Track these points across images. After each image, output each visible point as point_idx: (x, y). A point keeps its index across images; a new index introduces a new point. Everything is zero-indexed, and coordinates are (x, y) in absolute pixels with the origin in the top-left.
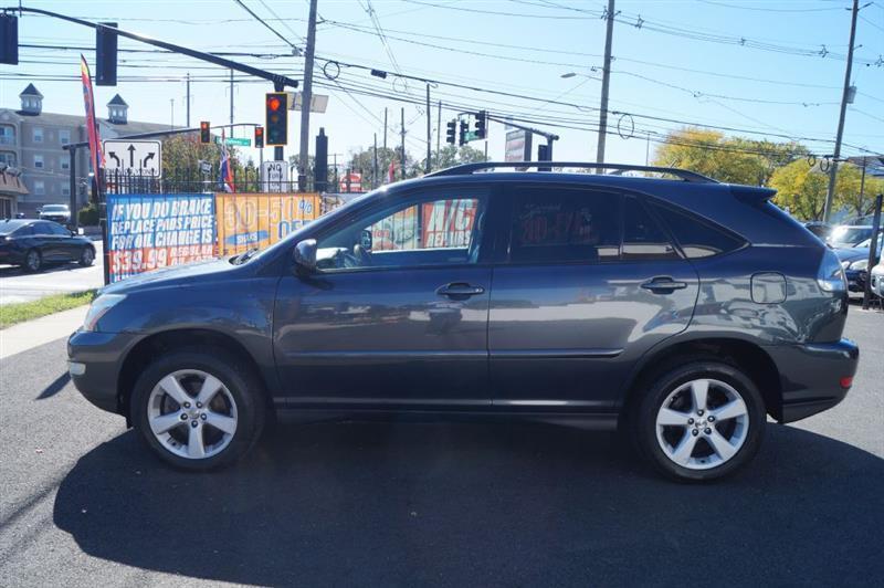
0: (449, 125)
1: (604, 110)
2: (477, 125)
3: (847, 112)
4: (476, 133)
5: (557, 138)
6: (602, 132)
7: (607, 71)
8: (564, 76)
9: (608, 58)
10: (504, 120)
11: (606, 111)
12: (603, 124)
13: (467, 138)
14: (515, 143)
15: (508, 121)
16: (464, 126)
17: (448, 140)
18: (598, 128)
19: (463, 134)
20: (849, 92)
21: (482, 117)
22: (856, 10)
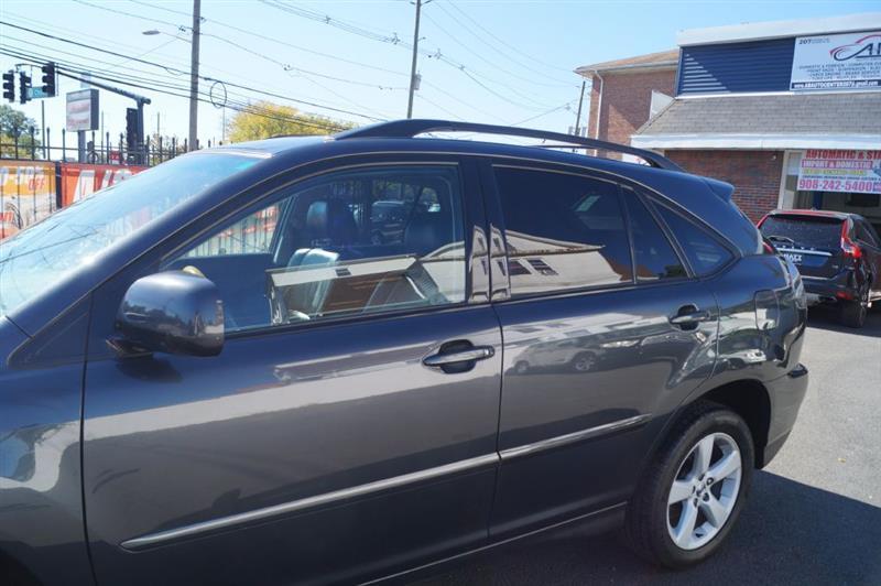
0: (5, 77)
1: (195, 75)
2: (44, 79)
3: (415, 97)
4: (44, 89)
5: (149, 102)
6: (194, 99)
7: (196, 33)
8: (145, 33)
9: (197, 19)
10: (79, 76)
11: (197, 76)
12: (194, 90)
13: (30, 93)
14: (79, 104)
15: (84, 77)
16: (25, 79)
17: (6, 95)
18: (189, 94)
19: (24, 90)
20: (415, 79)
21: (50, 70)
22: (419, 5)
